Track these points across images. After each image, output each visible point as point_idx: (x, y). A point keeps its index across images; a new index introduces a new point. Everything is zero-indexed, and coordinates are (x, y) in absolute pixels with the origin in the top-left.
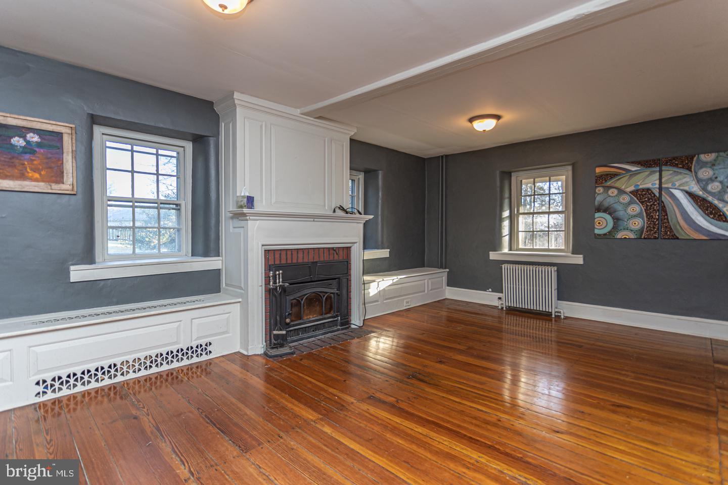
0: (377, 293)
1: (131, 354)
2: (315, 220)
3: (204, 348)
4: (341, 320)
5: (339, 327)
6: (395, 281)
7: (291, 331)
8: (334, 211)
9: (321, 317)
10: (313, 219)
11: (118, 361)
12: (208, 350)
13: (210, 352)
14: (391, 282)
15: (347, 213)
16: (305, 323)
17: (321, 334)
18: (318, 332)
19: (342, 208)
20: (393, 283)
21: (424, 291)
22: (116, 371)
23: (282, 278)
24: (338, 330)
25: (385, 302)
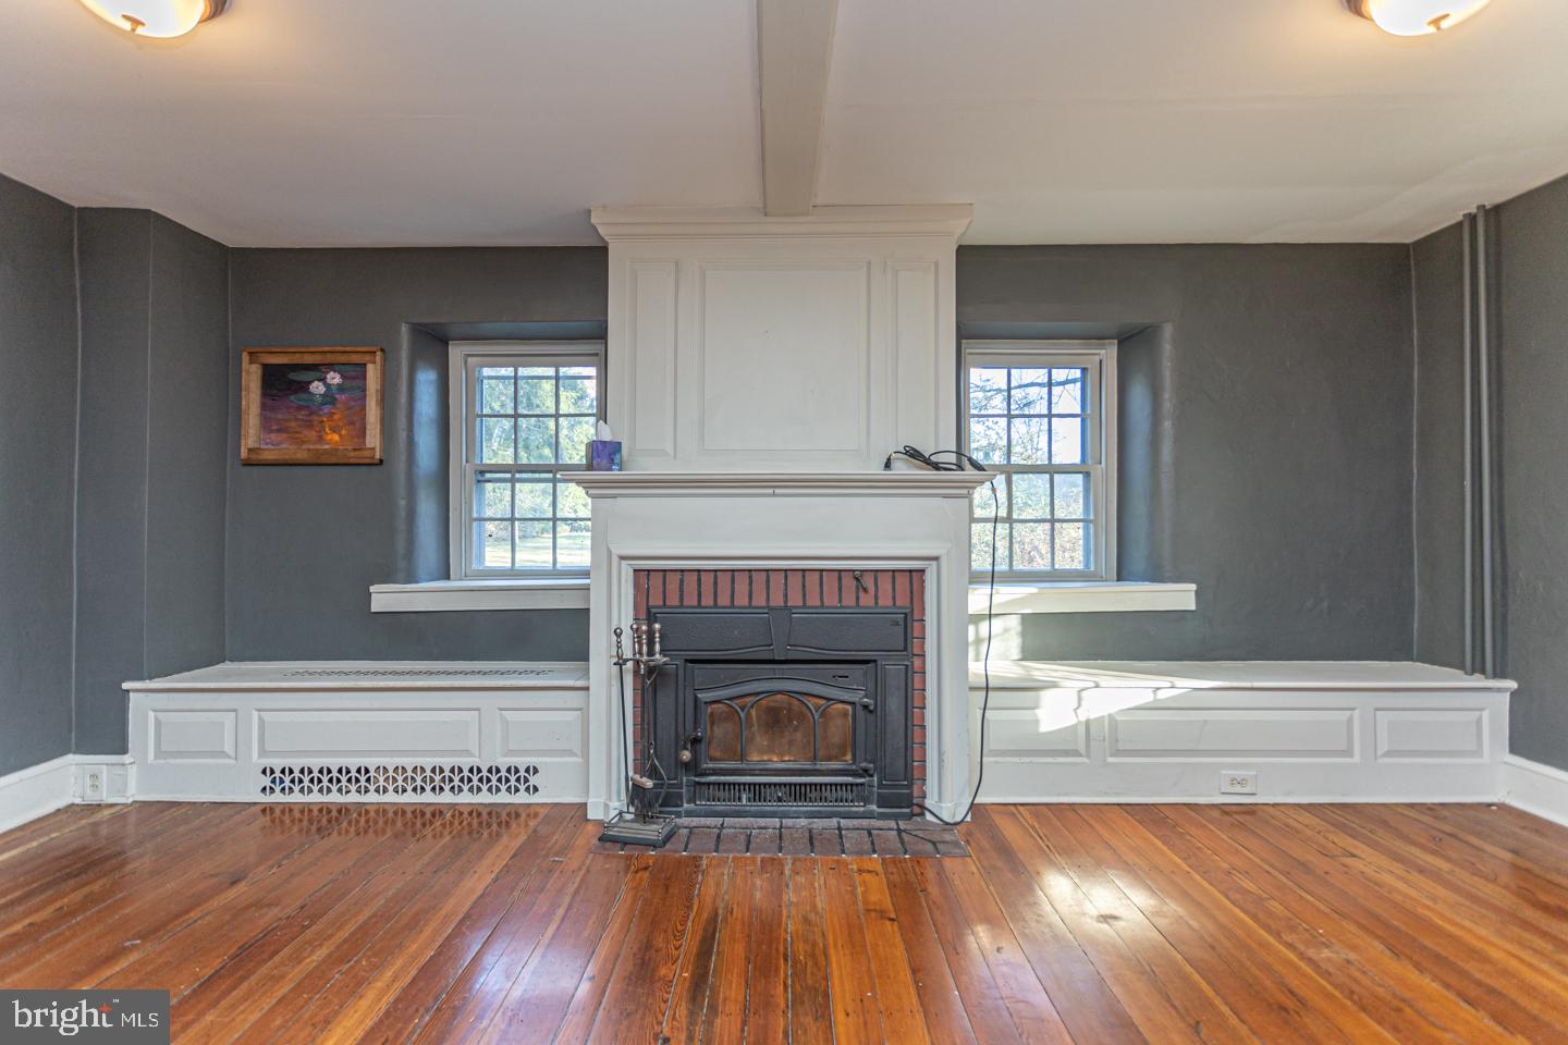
0: (1074, 728)
1: (392, 757)
2: (778, 491)
3: (521, 777)
4: (880, 786)
5: (874, 807)
6: (1162, 695)
7: (709, 784)
8: (888, 465)
9: (807, 766)
10: (770, 491)
11: (371, 762)
12: (531, 783)
13: (536, 789)
14: (1146, 697)
15: (936, 467)
16: (751, 773)
17: (804, 813)
18: (793, 807)
19: (913, 454)
20: (1155, 700)
21: (1348, 753)
22: (368, 780)
23: (660, 642)
24: (869, 816)
25: (1110, 760)
